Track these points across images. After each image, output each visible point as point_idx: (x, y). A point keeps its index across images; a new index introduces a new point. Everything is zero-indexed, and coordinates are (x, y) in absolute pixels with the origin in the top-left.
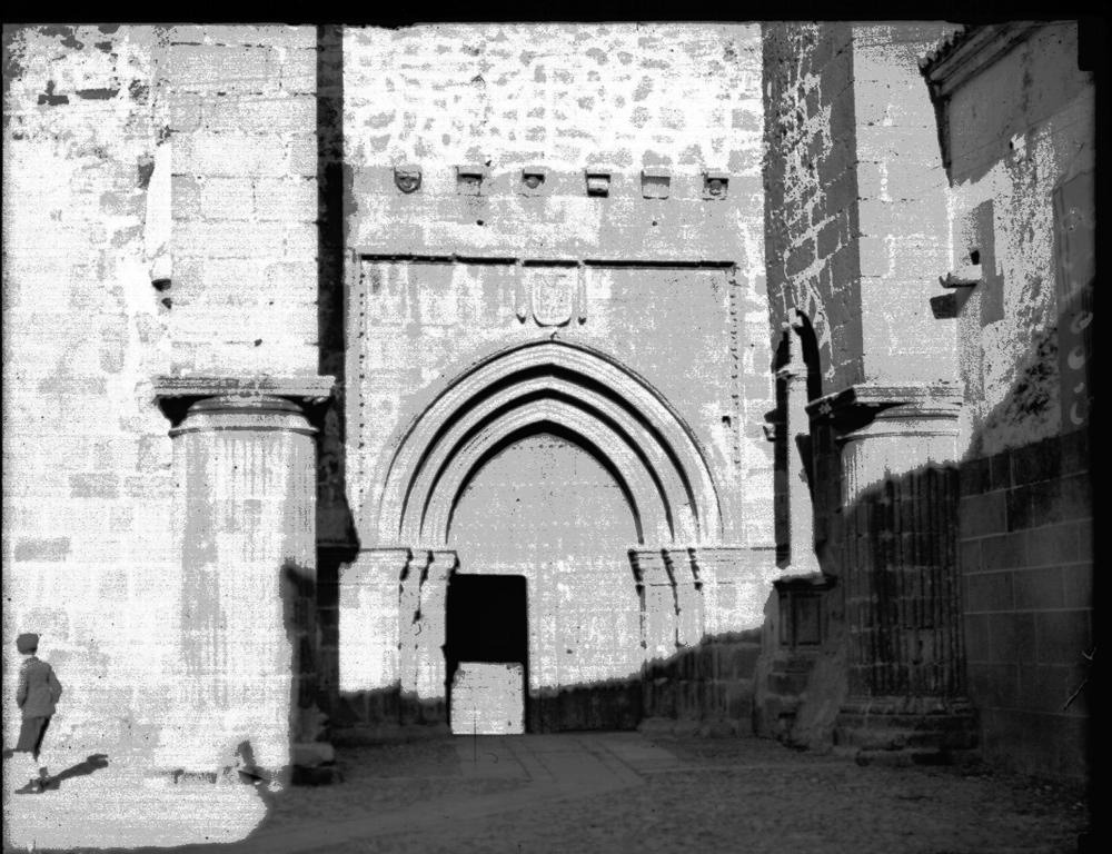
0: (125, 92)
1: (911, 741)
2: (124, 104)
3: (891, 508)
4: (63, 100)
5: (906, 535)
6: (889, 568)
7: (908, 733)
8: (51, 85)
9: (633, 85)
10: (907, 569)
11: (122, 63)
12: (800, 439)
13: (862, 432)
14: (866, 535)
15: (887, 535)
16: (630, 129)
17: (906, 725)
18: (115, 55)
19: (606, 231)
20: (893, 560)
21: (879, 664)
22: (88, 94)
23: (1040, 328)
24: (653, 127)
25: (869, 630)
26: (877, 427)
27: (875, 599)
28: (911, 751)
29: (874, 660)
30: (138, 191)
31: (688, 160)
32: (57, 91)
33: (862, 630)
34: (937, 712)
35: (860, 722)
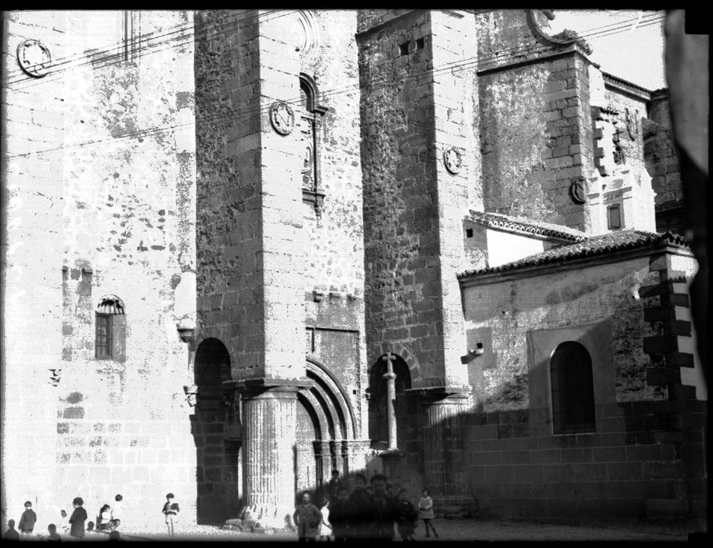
0: (168, 247)
1: (461, 511)
2: (167, 251)
3: (450, 429)
4: (146, 249)
5: (455, 439)
6: (450, 450)
7: (460, 508)
8: (142, 243)
9: (327, 259)
10: (456, 451)
11: (167, 236)
12: (393, 401)
13: (440, 402)
14: (441, 439)
15: (449, 439)
16: (326, 276)
17: (458, 505)
18: (164, 232)
19: (320, 316)
20: (451, 448)
21: (446, 484)
22: (155, 248)
23: (518, 374)
24: (333, 276)
25: (442, 472)
26: (446, 401)
27: (444, 461)
28: (461, 514)
29: (443, 483)
30: (172, 290)
31: (343, 291)
32: (143, 246)
33: (439, 472)
34: (466, 500)
35: (441, 505)
